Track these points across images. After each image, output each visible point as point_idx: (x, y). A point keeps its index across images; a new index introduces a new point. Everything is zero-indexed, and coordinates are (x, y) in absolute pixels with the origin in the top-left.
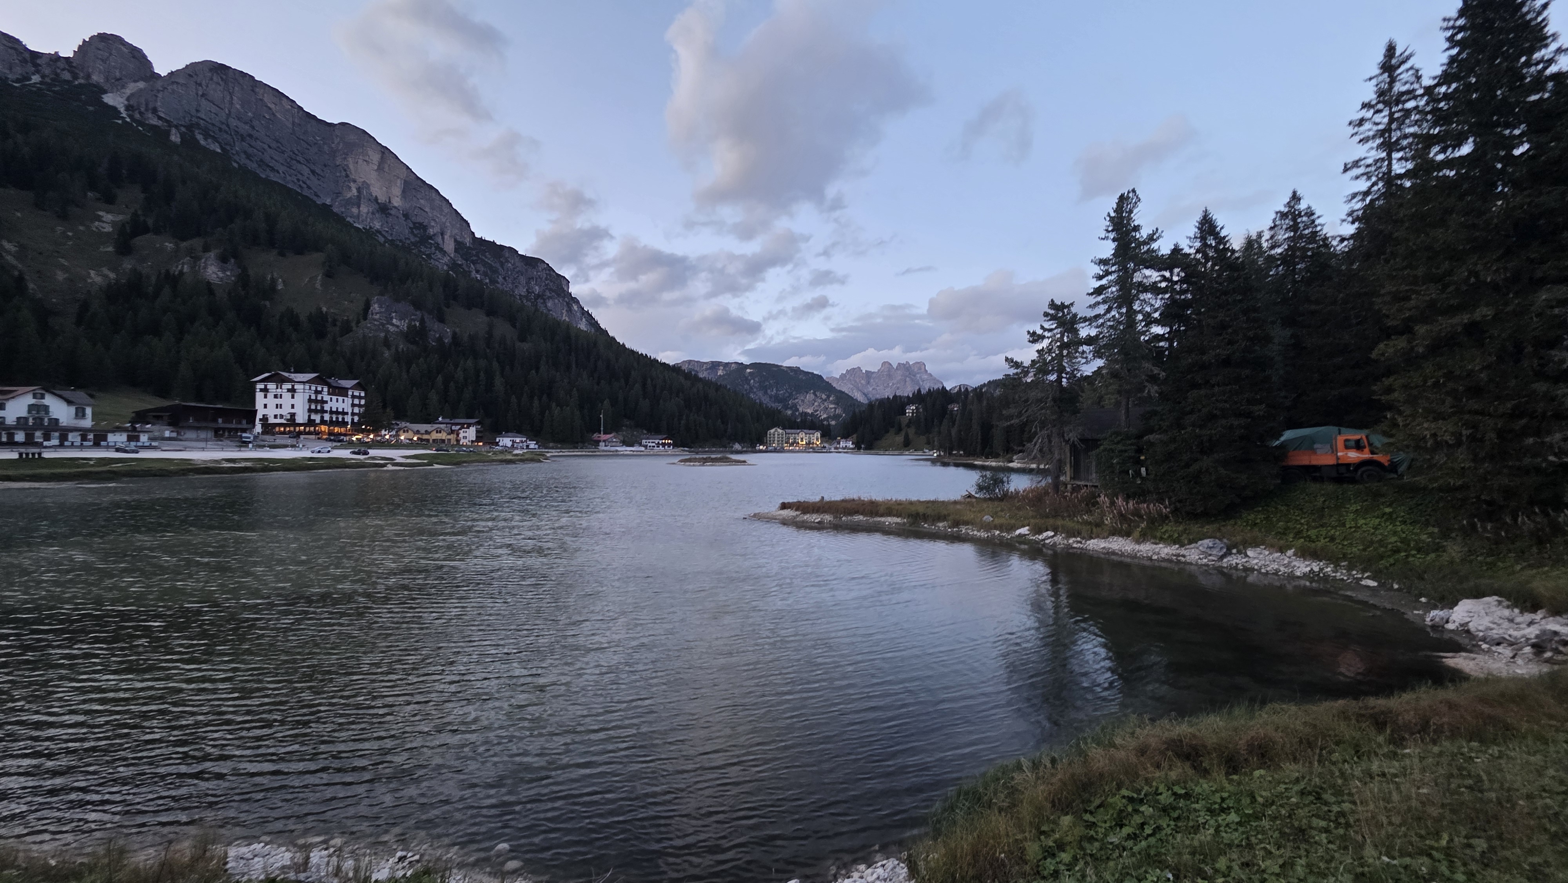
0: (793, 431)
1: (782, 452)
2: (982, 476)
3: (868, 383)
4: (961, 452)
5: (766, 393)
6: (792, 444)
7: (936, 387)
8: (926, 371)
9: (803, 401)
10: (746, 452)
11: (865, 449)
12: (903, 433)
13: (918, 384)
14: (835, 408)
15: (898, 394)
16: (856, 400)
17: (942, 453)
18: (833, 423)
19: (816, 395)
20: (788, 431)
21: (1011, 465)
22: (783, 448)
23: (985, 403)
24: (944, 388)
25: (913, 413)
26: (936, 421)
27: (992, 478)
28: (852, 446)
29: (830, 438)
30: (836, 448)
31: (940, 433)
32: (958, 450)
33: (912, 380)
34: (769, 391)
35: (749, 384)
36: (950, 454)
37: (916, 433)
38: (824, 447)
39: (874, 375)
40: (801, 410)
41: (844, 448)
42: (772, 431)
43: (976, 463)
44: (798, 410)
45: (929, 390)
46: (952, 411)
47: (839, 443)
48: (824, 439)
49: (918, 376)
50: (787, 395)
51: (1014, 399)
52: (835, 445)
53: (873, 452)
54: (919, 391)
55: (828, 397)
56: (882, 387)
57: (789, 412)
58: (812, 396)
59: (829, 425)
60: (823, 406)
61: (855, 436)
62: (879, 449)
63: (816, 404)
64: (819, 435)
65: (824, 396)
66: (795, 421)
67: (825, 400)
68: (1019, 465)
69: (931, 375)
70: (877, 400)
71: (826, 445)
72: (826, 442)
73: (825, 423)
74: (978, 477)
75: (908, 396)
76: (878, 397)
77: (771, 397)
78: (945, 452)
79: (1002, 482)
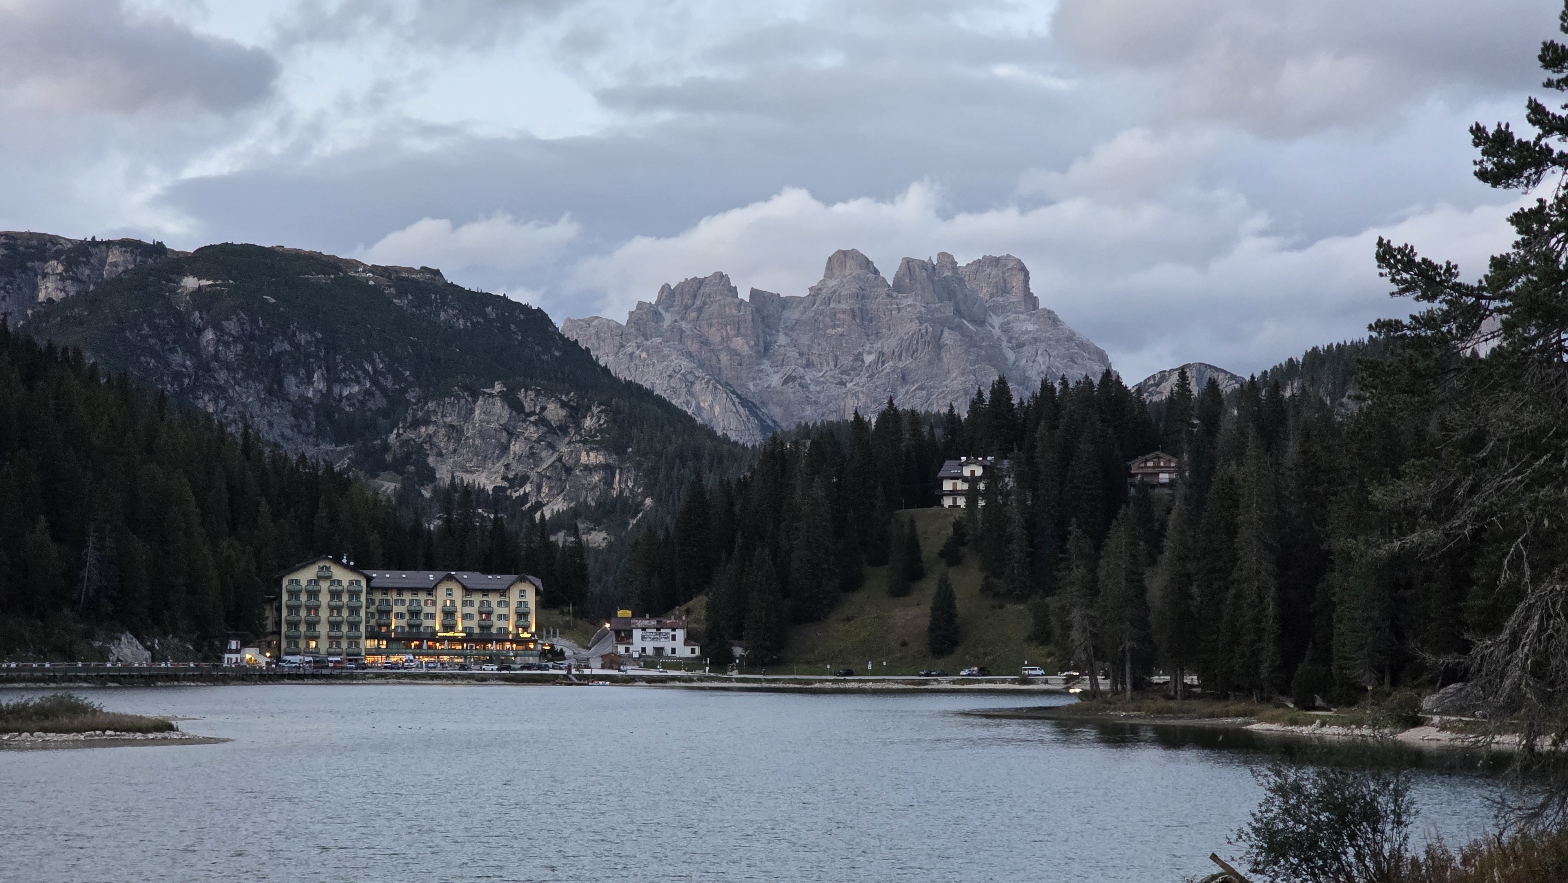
0: (405, 577)
1: (350, 678)
2: (1280, 790)
3: (765, 350)
4: (1191, 679)
5: (276, 391)
6: (401, 641)
7: (1075, 375)
8: (1031, 300)
9: (455, 432)
10: (172, 679)
11: (751, 665)
12: (929, 589)
13: (994, 357)
14: (609, 470)
15: (903, 404)
16: (710, 433)
17: (1104, 684)
18: (597, 538)
19: (516, 406)
20: (384, 577)
21: (1413, 736)
22: (354, 657)
23: (1292, 450)
24: (1110, 379)
25: (972, 495)
26: (1075, 531)
27: (1326, 801)
28: (685, 652)
29: (581, 614)
30: (611, 661)
31: (1092, 589)
32: (1177, 668)
33: (970, 342)
34: (291, 383)
35: (192, 349)
36: (1141, 686)
37: (987, 589)
38: (556, 655)
39: (794, 315)
40: (443, 474)
41: (647, 662)
42: (305, 576)
43: (1256, 727)
44: (429, 475)
45: (1047, 387)
46: (1148, 486)
47: (624, 635)
48: (555, 616)
49: (996, 320)
50: (379, 402)
51: (1420, 435)
52: (605, 648)
53: (783, 678)
54: (1001, 390)
55: (576, 413)
56: (828, 370)
57: (389, 486)
58: (500, 410)
59: (579, 549)
60: (548, 458)
61: (699, 603)
62: (813, 665)
63: (516, 447)
64: (531, 598)
65: (554, 412)
66: (417, 531)
67: (563, 429)
68: (1445, 737)
69: (1051, 318)
70: (805, 431)
71: (561, 644)
72: (565, 630)
73: (560, 538)
74: (1261, 794)
75: (952, 417)
76: (810, 415)
77: (299, 412)
78: (1117, 677)
79: (1373, 816)
